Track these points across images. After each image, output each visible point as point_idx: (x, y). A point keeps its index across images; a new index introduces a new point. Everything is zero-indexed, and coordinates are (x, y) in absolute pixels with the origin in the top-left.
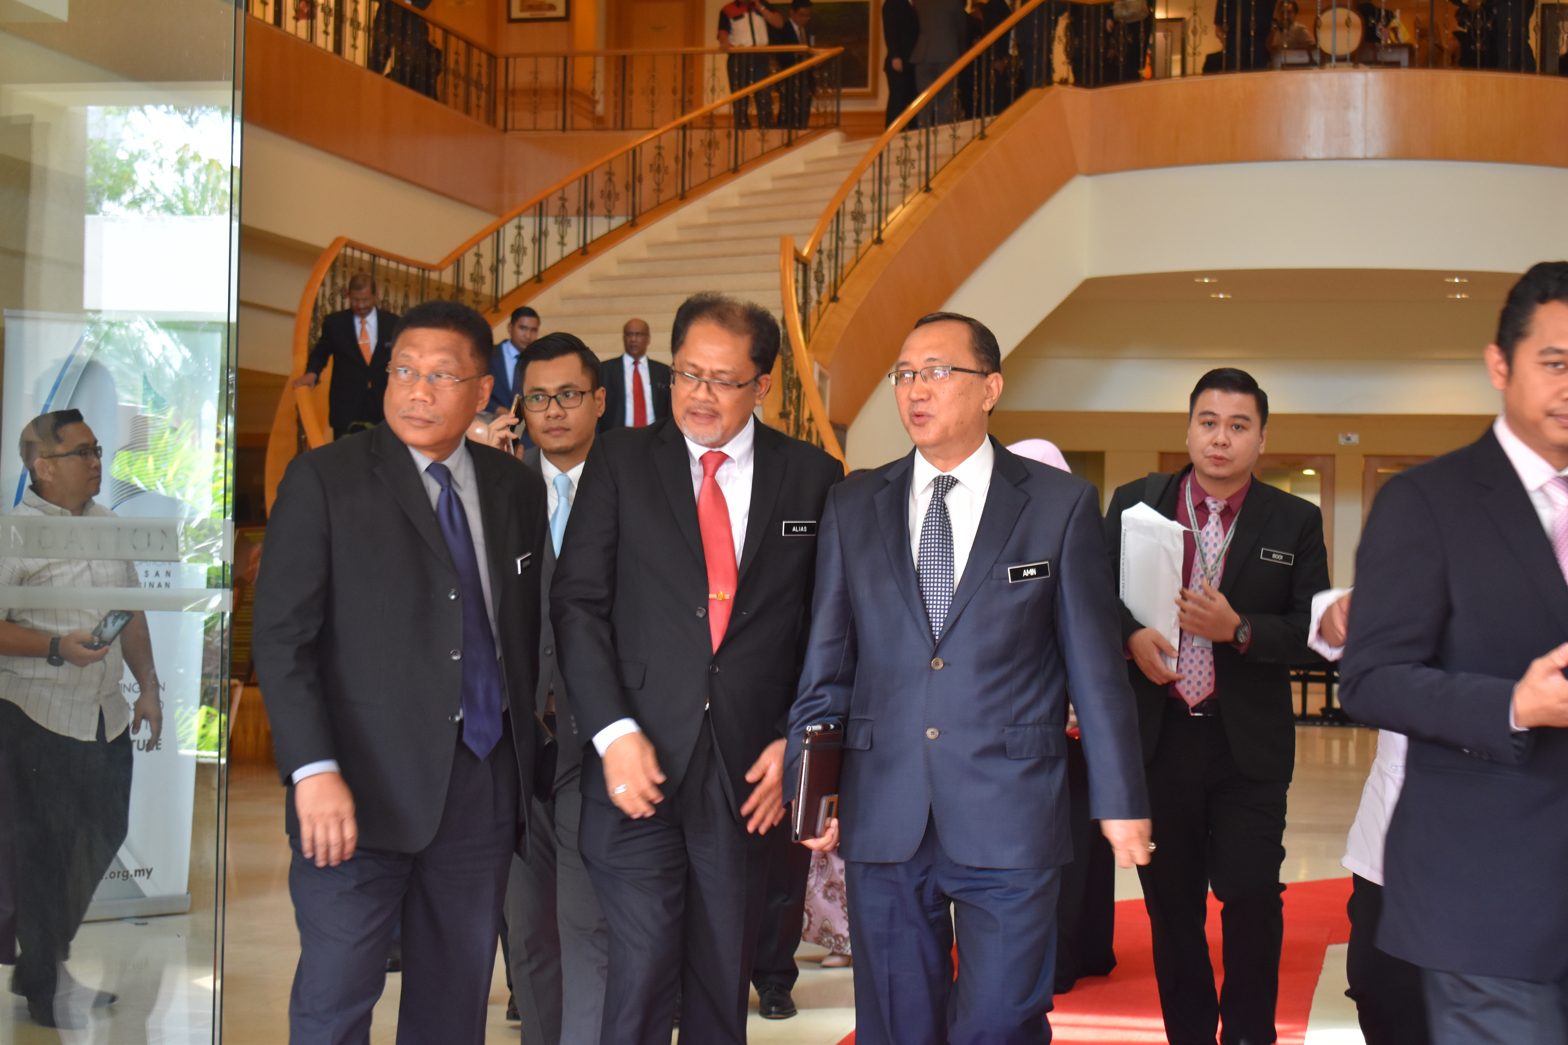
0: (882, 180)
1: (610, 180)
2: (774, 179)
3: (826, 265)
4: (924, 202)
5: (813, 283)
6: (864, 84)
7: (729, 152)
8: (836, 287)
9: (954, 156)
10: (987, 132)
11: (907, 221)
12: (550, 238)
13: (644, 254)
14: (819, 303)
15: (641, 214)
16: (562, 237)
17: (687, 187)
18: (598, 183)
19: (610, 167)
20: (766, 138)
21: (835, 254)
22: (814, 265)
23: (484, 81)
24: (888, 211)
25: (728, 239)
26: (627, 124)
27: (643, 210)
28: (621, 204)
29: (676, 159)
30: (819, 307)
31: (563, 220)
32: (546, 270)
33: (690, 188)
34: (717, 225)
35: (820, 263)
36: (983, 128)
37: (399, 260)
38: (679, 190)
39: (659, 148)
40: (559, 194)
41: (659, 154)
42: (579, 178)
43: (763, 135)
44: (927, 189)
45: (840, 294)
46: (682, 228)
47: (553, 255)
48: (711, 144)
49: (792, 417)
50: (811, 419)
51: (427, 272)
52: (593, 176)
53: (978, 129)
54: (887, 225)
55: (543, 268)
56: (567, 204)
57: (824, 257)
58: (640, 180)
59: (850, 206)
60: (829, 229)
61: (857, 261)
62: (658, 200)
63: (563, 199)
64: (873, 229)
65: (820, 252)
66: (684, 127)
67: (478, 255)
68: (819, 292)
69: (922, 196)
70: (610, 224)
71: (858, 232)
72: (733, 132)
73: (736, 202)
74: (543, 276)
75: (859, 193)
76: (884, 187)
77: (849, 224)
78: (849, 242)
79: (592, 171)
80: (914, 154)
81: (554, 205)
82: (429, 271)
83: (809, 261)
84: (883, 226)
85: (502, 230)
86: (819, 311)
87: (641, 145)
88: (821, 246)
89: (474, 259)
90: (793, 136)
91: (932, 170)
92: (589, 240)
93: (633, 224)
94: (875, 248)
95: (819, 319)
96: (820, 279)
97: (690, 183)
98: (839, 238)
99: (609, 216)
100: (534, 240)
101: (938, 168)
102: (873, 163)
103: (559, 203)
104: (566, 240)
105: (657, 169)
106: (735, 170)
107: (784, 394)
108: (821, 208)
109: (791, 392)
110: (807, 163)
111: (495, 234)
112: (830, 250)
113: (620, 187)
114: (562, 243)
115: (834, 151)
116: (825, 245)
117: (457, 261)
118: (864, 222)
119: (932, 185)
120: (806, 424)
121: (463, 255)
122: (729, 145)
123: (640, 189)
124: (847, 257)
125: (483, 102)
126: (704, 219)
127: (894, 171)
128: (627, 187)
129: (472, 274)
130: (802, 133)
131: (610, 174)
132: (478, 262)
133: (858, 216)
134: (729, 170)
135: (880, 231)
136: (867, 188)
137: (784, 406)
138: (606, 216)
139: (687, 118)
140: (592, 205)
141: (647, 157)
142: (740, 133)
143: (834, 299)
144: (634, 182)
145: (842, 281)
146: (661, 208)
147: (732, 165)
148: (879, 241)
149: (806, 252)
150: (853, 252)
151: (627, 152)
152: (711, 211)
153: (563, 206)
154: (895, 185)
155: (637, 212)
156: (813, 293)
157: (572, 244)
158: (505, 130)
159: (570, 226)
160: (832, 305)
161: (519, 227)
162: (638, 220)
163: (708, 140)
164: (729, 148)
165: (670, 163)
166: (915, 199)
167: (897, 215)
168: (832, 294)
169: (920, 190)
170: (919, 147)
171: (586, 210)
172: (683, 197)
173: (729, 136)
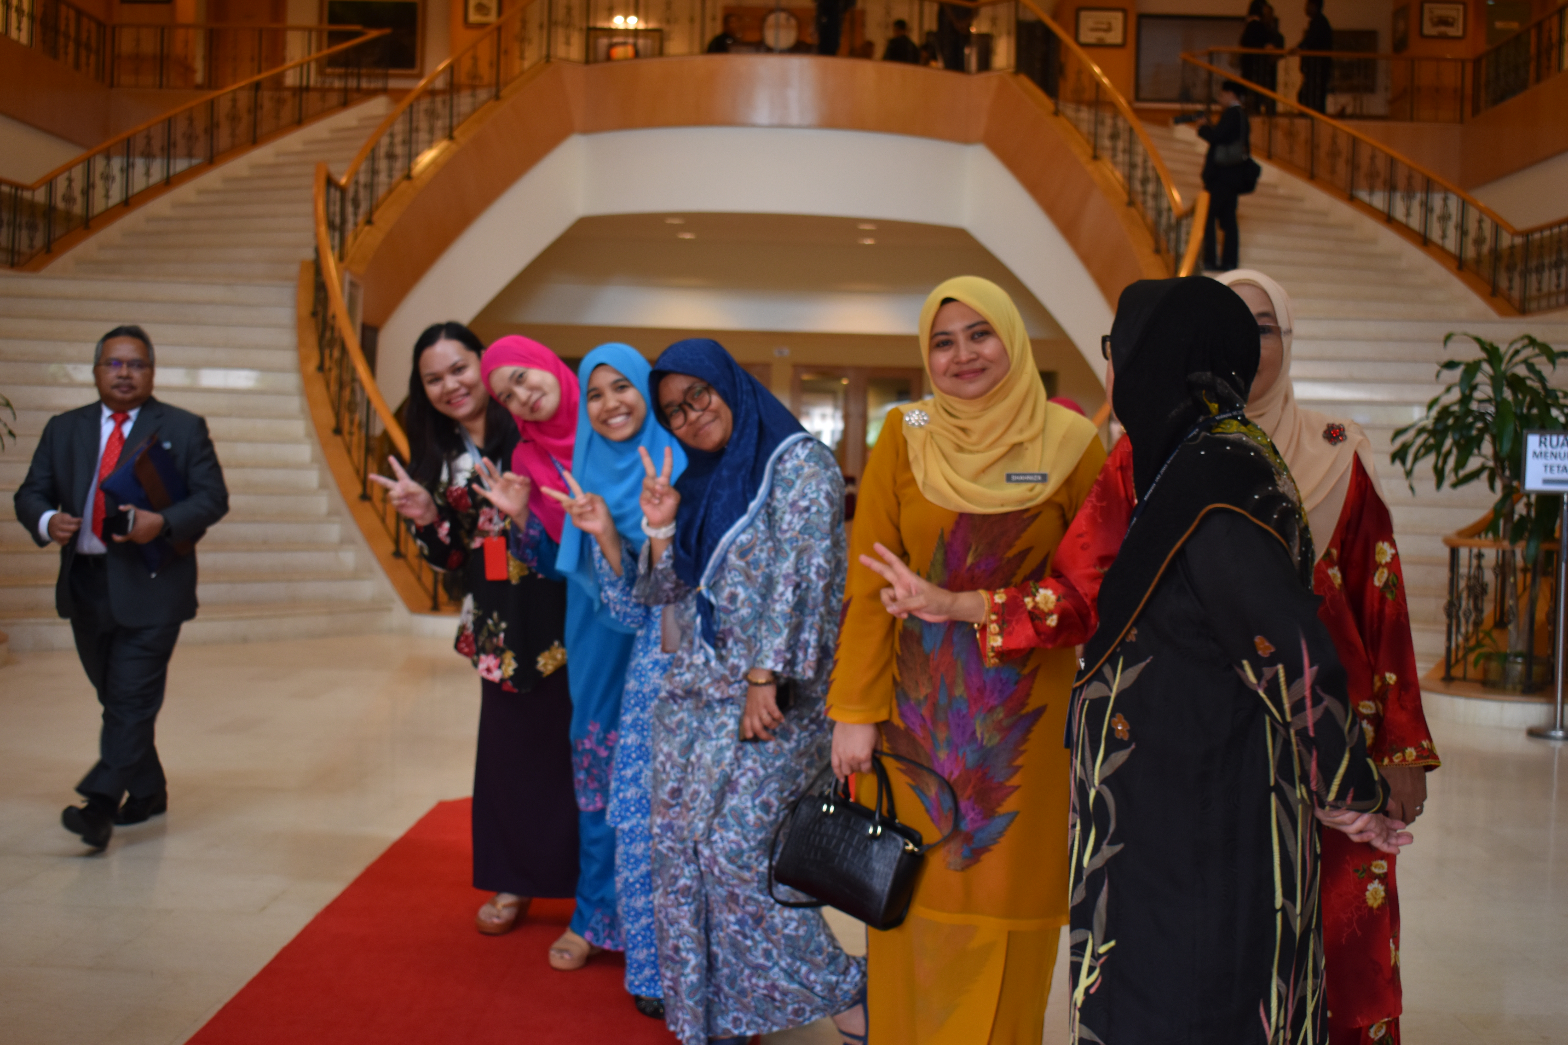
0: (412, 128)
1: (191, 124)
2: (334, 130)
3: (362, 193)
4: (447, 149)
5: (350, 209)
6: (410, 67)
7: (294, 108)
8: (371, 212)
9: (474, 112)
10: (501, 94)
11: (434, 162)
12: (136, 171)
13: (219, 186)
14: (356, 224)
15: (217, 154)
16: (148, 170)
17: (258, 134)
18: (181, 127)
19: (191, 114)
20: (326, 98)
21: (371, 186)
22: (351, 193)
23: (93, 44)
24: (417, 154)
27: (220, 150)
28: (201, 147)
29: (249, 111)
30: (355, 228)
31: (148, 157)
32: (133, 196)
33: (261, 135)
34: (282, 165)
35: (356, 192)
36: (498, 90)
38: (252, 136)
39: (235, 100)
40: (146, 133)
41: (234, 106)
42: (163, 122)
43: (323, 96)
44: (451, 137)
45: (374, 218)
46: (252, 166)
47: (139, 183)
48: (280, 102)
49: (320, 316)
52: (175, 120)
53: (493, 92)
54: (416, 165)
55: (130, 194)
56: (152, 143)
57: (361, 188)
58: (218, 125)
59: (384, 146)
60: (365, 165)
61: (390, 193)
62: (233, 143)
63: (149, 139)
64: (403, 168)
65: (357, 183)
66: (257, 86)
67: (70, 180)
68: (356, 216)
69: (446, 143)
70: (190, 161)
71: (390, 169)
72: (298, 92)
73: (299, 148)
74: (130, 201)
75: (391, 137)
76: (414, 131)
77: (382, 162)
78: (383, 177)
79: (175, 116)
80: (440, 108)
81: (140, 143)
82: (22, 190)
83: (345, 189)
84: (413, 165)
85: (92, 160)
86: (355, 232)
87: (220, 96)
88: (357, 178)
89: (66, 183)
90: (349, 99)
91: (455, 122)
92: (172, 174)
93: (211, 162)
94: (405, 184)
95: (356, 238)
96: (356, 204)
97: (261, 130)
98: (374, 173)
99: (190, 155)
100: (122, 170)
101: (460, 121)
102: (404, 112)
103: (146, 141)
104: (151, 173)
105: (234, 118)
106: (299, 122)
107: (315, 298)
108: (357, 146)
109: (320, 296)
110: (359, 120)
111: (86, 163)
112: (366, 182)
113: (199, 131)
114: (148, 174)
115: (380, 110)
116: (362, 177)
117: (50, 184)
118: (396, 161)
119: (455, 134)
120: (331, 321)
121: (55, 178)
123: (218, 134)
124: (381, 188)
125: (92, 61)
126: (270, 160)
127: (423, 120)
128: (206, 131)
129: (64, 196)
130: (355, 96)
131: (191, 120)
132: (70, 185)
133: (391, 156)
134: (294, 122)
135: (410, 169)
136: (399, 133)
137: (314, 308)
138: (187, 155)
139: (257, 78)
140: (175, 145)
141: (224, 107)
142: (304, 93)
143: (369, 222)
144: (212, 128)
145: (377, 208)
146: (236, 149)
147: (296, 118)
148: (409, 177)
149: (343, 181)
150: (386, 185)
151: (207, 102)
152: (278, 154)
154: (423, 131)
155: (214, 152)
156: (350, 216)
157: (157, 176)
158: (112, 85)
159: (155, 162)
160: (367, 228)
162: (215, 160)
163: (276, 97)
164: (295, 105)
165: (244, 113)
166: (440, 144)
167: (427, 157)
168: (367, 218)
169: (445, 138)
170: (444, 103)
171: (169, 150)
172: (254, 142)
173: (294, 95)
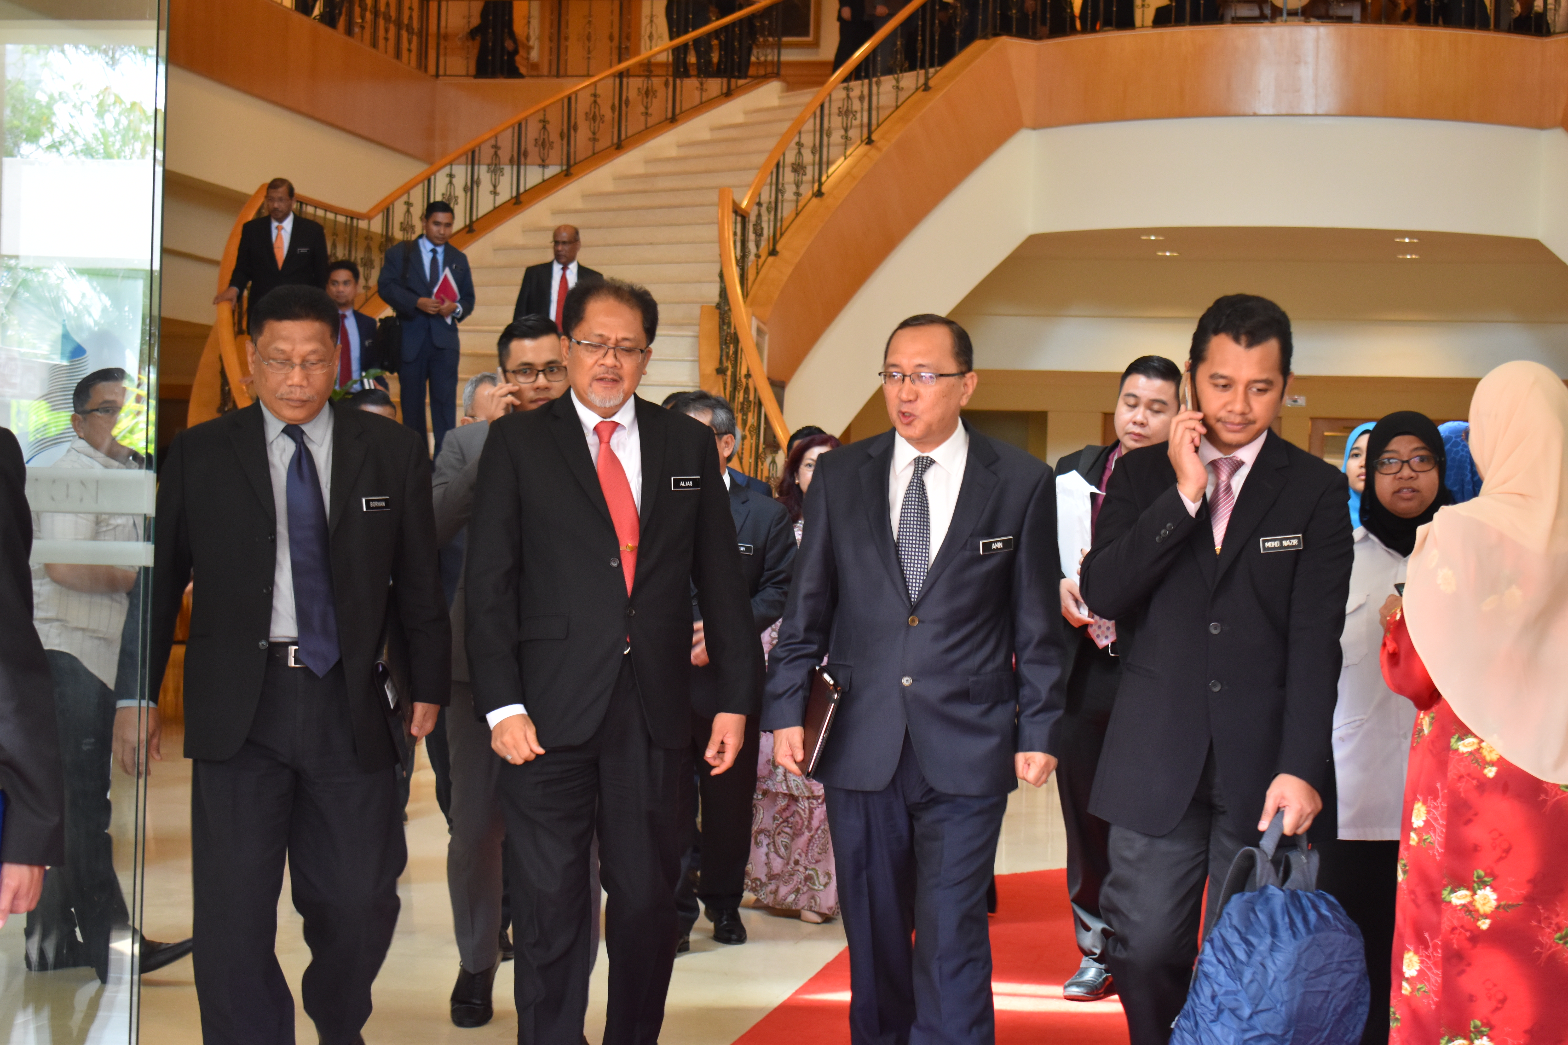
0: (823, 132)
1: (544, 128)
2: (713, 129)
3: (765, 218)
4: (865, 155)
5: (752, 236)
6: (806, 33)
7: (667, 101)
8: (775, 240)
9: (897, 107)
10: (931, 83)
11: (849, 174)
12: (481, 187)
13: (579, 205)
14: (758, 256)
15: (575, 164)
16: (495, 187)
17: (623, 136)
18: (532, 131)
19: (545, 115)
20: (705, 87)
21: (775, 207)
22: (753, 218)
23: (416, 25)
24: (829, 164)
25: (665, 191)
26: (562, 72)
27: (578, 160)
28: (556, 153)
29: (613, 108)
30: (757, 261)
31: (495, 169)
32: (478, 219)
33: (627, 138)
34: (655, 175)
35: (759, 216)
36: (927, 79)
37: (327, 208)
38: (615, 140)
39: (595, 95)
40: (493, 142)
41: (595, 102)
42: (513, 126)
43: (702, 84)
44: (870, 141)
45: (779, 247)
46: (618, 178)
47: (485, 205)
48: (648, 93)
49: (729, 373)
50: (748, 376)
51: (355, 221)
52: (526, 123)
53: (922, 81)
54: (828, 177)
55: (474, 218)
56: (500, 153)
57: (764, 210)
58: (575, 129)
59: (790, 157)
60: (768, 181)
61: (797, 214)
62: (594, 150)
63: (496, 147)
64: (813, 182)
65: (759, 204)
66: (621, 75)
67: (408, 204)
68: (758, 246)
69: (864, 148)
70: (543, 173)
71: (798, 185)
72: (671, 80)
73: (673, 152)
74: (475, 226)
75: (800, 145)
76: (825, 138)
77: (789, 176)
78: (789, 194)
79: (526, 119)
80: (856, 105)
81: (486, 153)
82: (358, 219)
83: (748, 214)
84: (824, 178)
85: (433, 178)
86: (757, 265)
87: (576, 93)
88: (760, 198)
89: (405, 208)
90: (733, 86)
91: (874, 122)
92: (522, 190)
93: (567, 174)
94: (815, 201)
95: (758, 273)
96: (759, 232)
97: (626, 132)
98: (779, 190)
99: (543, 165)
100: (465, 189)
101: (881, 120)
102: (815, 113)
103: (492, 151)
104: (499, 189)
105: (593, 117)
106: (673, 120)
107: (722, 350)
108: (760, 159)
109: (728, 347)
110: (746, 113)
111: (426, 182)
112: (770, 203)
113: (554, 136)
114: (495, 193)
115: (775, 102)
116: (765, 198)
117: (387, 210)
118: (804, 174)
119: (874, 137)
120: (744, 380)
121: (392, 203)
122: (667, 94)
123: (575, 137)
124: (787, 210)
125: (414, 46)
126: (640, 169)
127: (836, 122)
128: (562, 136)
129: (401, 223)
130: (741, 82)
131: (544, 122)
132: (408, 211)
133: (798, 168)
134: (666, 119)
135: (821, 184)
136: (808, 140)
137: (721, 362)
138: (539, 165)
139: (623, 65)
140: (526, 155)
141: (582, 105)
142: (678, 81)
143: (773, 252)
144: (569, 131)
145: (782, 235)
146: (597, 157)
147: (670, 115)
148: (819, 194)
149: (744, 204)
150: (793, 205)
151: (562, 99)
152: (647, 162)
153: (496, 154)
154: (837, 136)
155: (572, 162)
156: (752, 246)
157: (505, 193)
158: (437, 75)
159: (503, 175)
160: (771, 259)
161: (451, 176)
162: (572, 170)
163: (645, 87)
164: (667, 97)
165: (606, 111)
166: (857, 151)
167: (839, 167)
168: (771, 247)
169: (862, 141)
170: (861, 98)
171: (519, 159)
172: (619, 147)
173: (666, 84)
